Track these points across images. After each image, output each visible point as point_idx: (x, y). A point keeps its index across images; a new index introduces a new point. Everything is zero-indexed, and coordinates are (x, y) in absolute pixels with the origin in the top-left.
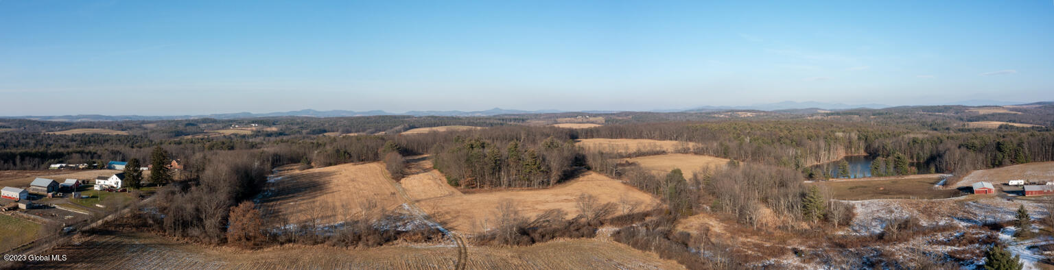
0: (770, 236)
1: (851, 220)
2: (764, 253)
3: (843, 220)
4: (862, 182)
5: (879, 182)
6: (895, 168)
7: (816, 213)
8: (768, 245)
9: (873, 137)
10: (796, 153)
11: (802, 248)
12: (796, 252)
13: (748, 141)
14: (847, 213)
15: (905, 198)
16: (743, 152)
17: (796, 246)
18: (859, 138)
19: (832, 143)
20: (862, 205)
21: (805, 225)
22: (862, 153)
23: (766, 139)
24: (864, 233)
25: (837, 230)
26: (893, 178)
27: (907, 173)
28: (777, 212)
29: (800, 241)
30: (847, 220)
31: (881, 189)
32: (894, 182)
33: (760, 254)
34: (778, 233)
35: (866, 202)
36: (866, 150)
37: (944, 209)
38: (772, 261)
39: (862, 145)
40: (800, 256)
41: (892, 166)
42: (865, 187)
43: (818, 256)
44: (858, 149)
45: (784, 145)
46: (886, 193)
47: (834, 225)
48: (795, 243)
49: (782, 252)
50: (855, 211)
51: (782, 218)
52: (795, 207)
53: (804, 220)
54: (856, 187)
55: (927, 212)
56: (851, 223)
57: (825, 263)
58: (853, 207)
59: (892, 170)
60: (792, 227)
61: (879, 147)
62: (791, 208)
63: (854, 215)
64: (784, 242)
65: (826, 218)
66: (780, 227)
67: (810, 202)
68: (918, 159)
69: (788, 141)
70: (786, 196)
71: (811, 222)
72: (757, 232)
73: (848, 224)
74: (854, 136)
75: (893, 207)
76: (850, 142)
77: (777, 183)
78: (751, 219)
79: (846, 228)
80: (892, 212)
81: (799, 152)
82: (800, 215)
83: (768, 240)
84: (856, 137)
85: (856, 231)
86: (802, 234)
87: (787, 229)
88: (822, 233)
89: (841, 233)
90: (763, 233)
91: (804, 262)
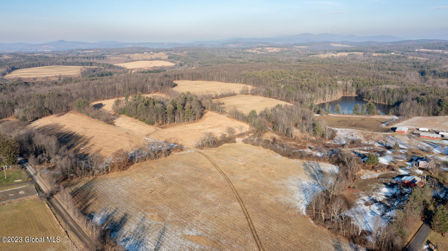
0: (299, 142)
1: (334, 137)
2: (298, 148)
3: (330, 137)
4: (346, 117)
5: (355, 119)
6: (367, 110)
7: (319, 134)
8: (299, 145)
9: (362, 85)
10: (311, 96)
11: (312, 147)
12: (310, 148)
13: (283, 87)
14: (333, 134)
15: (362, 130)
16: (280, 95)
17: (310, 146)
18: (353, 85)
19: (334, 89)
20: (341, 131)
21: (314, 138)
22: (354, 94)
23: (293, 86)
24: (338, 143)
25: (327, 141)
26: (364, 117)
27: (373, 114)
28: (302, 131)
29: (311, 144)
30: (333, 137)
31: (354, 123)
32: (363, 120)
33: (297, 148)
34: (303, 141)
35: (343, 130)
36: (357, 93)
37: (376, 138)
38: (301, 150)
39: (354, 89)
40: (311, 149)
41: (365, 109)
42: (346, 121)
43: (318, 149)
44: (351, 92)
45: (304, 91)
46: (354, 125)
47: (326, 139)
48: (310, 145)
49: (305, 147)
50: (337, 134)
51: (304, 134)
52: (310, 130)
53: (313, 136)
54: (341, 121)
55: (367, 138)
56: (334, 139)
57: (320, 152)
58: (337, 131)
59: (365, 111)
60: (309, 138)
61: (364, 92)
62: (308, 130)
63: (336, 135)
64: (305, 144)
65: (323, 136)
66: (303, 138)
67: (317, 129)
68: (388, 102)
69: (307, 88)
70: (306, 124)
71: (317, 137)
72: (294, 140)
73: (332, 139)
74: (349, 84)
75: (354, 134)
76: (346, 88)
77: (302, 117)
78: (291, 134)
79: (331, 141)
80: (353, 136)
81: (313, 96)
82: (312, 133)
83: (299, 143)
84: (351, 84)
85: (335, 142)
86: (312, 142)
87: (306, 139)
88: (320, 142)
89: (328, 142)
90: (296, 140)
91: (313, 151)
